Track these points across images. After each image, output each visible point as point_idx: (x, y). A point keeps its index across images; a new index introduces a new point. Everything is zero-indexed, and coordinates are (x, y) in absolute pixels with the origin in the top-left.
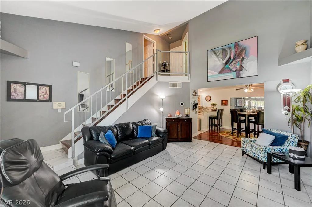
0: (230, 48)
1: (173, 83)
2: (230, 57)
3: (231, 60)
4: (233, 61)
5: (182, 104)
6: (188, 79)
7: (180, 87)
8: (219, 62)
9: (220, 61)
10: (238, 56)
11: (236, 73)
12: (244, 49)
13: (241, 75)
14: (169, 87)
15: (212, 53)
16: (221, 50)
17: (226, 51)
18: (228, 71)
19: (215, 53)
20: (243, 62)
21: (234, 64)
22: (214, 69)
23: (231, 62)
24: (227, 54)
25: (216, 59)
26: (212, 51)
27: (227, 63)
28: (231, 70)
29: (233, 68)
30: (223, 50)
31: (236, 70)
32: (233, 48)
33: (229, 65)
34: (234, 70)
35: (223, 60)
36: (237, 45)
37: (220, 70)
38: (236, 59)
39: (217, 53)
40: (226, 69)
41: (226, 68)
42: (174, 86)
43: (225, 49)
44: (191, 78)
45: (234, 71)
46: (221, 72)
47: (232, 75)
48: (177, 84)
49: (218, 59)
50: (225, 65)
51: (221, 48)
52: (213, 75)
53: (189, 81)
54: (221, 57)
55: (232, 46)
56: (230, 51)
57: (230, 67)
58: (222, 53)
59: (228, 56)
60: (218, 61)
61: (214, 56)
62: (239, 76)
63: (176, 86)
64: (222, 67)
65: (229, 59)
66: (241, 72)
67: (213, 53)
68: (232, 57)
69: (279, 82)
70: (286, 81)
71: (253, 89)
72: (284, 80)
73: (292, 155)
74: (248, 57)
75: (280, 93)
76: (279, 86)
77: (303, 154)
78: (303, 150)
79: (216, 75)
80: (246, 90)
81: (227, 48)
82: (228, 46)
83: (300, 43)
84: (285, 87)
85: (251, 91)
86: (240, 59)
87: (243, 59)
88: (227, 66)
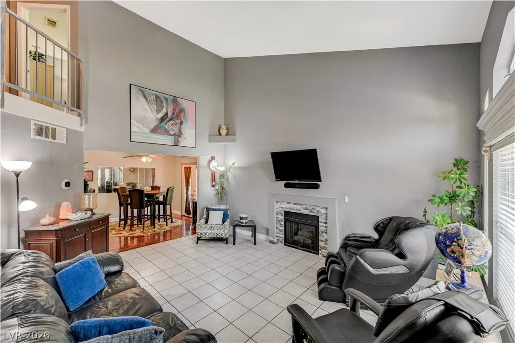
0: (167, 100)
1: (45, 125)
2: (167, 114)
3: (168, 118)
4: (171, 120)
5: (68, 185)
6: (82, 125)
7: (61, 138)
8: (151, 114)
9: (152, 112)
10: (177, 116)
11: (174, 139)
12: (182, 111)
13: (180, 142)
14: (33, 137)
15: (138, 93)
16: (154, 97)
17: (162, 102)
18: (164, 133)
19: (145, 96)
20: (182, 126)
21: (172, 125)
22: (142, 121)
23: (168, 121)
24: (163, 107)
25: (148, 108)
26: (140, 89)
27: (162, 120)
28: (167, 133)
29: (171, 130)
30: (157, 97)
31: (174, 135)
32: (170, 102)
33: (166, 124)
34: (172, 133)
35: (158, 114)
36: (175, 101)
37: (152, 126)
38: (174, 119)
39: (148, 97)
40: (162, 129)
41: (161, 127)
42: (47, 136)
43: (159, 97)
44: (86, 123)
45: (171, 135)
46: (154, 131)
47: (169, 140)
48: (54, 130)
49: (150, 108)
50: (161, 123)
51: (155, 92)
52: (141, 132)
53: (83, 129)
54: (155, 107)
55: (170, 98)
56: (168, 104)
57: (166, 127)
58: (156, 101)
59: (164, 111)
60: (149, 111)
61: (142, 99)
62: (177, 143)
63: (54, 137)
64: (156, 123)
65: (165, 116)
66: (179, 139)
67: (141, 93)
68: (170, 115)
69: (209, 158)
70: (213, 158)
71: (152, 157)
72: (212, 157)
73: (244, 221)
74: (186, 123)
75: (210, 169)
76: (209, 162)
77: (246, 218)
78: (247, 216)
79: (146, 134)
80: (144, 159)
81: (162, 98)
82: (164, 95)
83: (224, 127)
84: (214, 164)
85: (150, 160)
86: (179, 121)
87: (181, 123)
88: (163, 124)
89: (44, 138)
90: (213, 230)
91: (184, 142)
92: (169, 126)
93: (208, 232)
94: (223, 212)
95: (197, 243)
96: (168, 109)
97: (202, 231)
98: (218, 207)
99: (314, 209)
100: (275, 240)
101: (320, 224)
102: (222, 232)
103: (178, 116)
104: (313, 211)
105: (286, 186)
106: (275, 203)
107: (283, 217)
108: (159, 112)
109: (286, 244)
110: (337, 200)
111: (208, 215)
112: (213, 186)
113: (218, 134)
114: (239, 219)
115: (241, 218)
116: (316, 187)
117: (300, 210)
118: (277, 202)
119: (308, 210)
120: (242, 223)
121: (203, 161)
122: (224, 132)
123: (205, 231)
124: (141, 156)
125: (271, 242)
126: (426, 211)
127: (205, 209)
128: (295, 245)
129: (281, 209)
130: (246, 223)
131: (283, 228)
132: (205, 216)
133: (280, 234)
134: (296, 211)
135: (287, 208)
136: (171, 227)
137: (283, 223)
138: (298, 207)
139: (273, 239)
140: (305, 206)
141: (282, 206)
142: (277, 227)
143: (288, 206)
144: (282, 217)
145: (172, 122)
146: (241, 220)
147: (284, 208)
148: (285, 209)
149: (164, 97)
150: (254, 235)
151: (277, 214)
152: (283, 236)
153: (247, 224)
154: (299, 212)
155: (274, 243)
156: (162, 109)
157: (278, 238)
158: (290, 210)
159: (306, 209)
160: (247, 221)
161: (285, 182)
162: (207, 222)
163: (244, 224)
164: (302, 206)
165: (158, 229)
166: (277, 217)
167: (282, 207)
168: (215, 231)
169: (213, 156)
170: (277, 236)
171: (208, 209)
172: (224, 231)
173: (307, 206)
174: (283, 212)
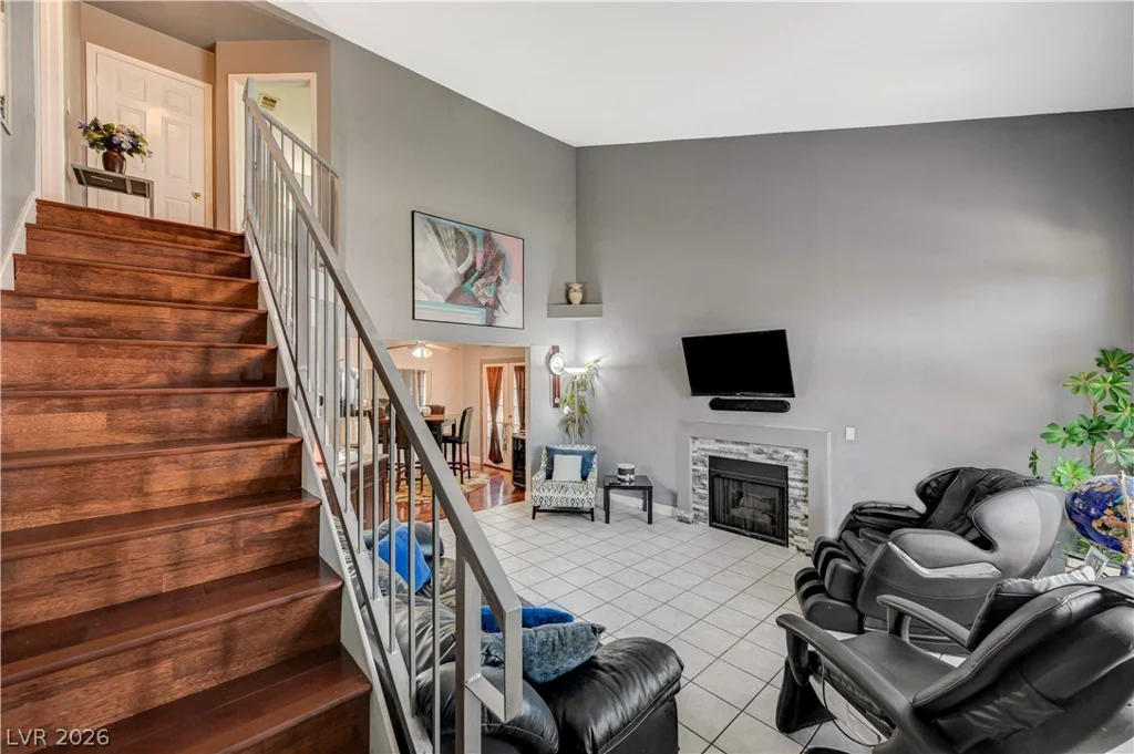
0: (474, 237)
2: (473, 266)
3: (476, 274)
4: (480, 277)
8: (446, 265)
9: (449, 262)
10: (491, 267)
11: (487, 313)
12: (500, 257)
15: (427, 226)
16: (453, 232)
17: (466, 242)
18: (470, 302)
19: (437, 233)
20: (500, 288)
22: (433, 282)
23: (477, 279)
24: (468, 250)
25: (441, 254)
26: (429, 220)
27: (467, 276)
28: (474, 302)
29: (480, 297)
30: (457, 232)
31: (487, 305)
32: (480, 240)
33: (472, 285)
34: (483, 302)
35: (459, 265)
36: (488, 239)
37: (450, 290)
38: (486, 273)
39: (441, 234)
40: (466, 295)
41: (464, 291)
43: (461, 233)
45: (482, 307)
46: (452, 299)
47: (476, 316)
49: (446, 255)
50: (463, 283)
51: (453, 224)
52: (430, 301)
54: (454, 252)
55: (480, 234)
56: (475, 246)
57: (473, 289)
58: (456, 241)
59: (470, 259)
60: (444, 260)
61: (432, 238)
62: (492, 321)
65: (471, 267)
66: (496, 313)
67: (430, 226)
68: (479, 267)
69: (547, 349)
70: (556, 349)
71: (431, 349)
72: (553, 347)
73: (627, 477)
74: (508, 280)
75: (551, 372)
76: (549, 357)
77: (632, 471)
78: (632, 467)
79: (438, 304)
80: (417, 353)
81: (466, 234)
82: (470, 229)
83: (577, 287)
84: (557, 362)
85: (427, 354)
86: (495, 279)
87: (499, 281)
88: (467, 285)
90: (565, 492)
91: (503, 319)
92: (479, 288)
93: (555, 495)
94: (580, 458)
95: (534, 518)
96: (476, 255)
97: (543, 495)
98: (568, 448)
99: (776, 452)
100: (690, 516)
101: (790, 483)
102: (582, 496)
103: (493, 268)
104: (774, 456)
105: (715, 405)
106: (691, 440)
107: (707, 469)
108: (460, 262)
109: (715, 523)
110: (829, 435)
111: (551, 463)
112: (556, 406)
113: (564, 300)
114: (616, 473)
115: (621, 472)
116: (782, 408)
117: (746, 455)
118: (695, 438)
119: (763, 456)
120: (623, 481)
121: (538, 355)
122: (576, 297)
123: (550, 494)
124: (411, 347)
125: (682, 520)
126: (1034, 457)
127: (544, 452)
128: (734, 526)
129: (703, 453)
130: (631, 481)
131: (707, 492)
132: (544, 465)
133: (700, 504)
134: (735, 457)
135: (716, 451)
137: (706, 482)
138: (741, 448)
139: (686, 516)
140: (757, 447)
141: (704, 446)
142: (694, 490)
143: (717, 446)
144: (704, 470)
145: (482, 281)
146: (620, 476)
147: (708, 450)
148: (710, 453)
149: (470, 233)
150: (648, 507)
151: (695, 464)
152: (707, 509)
153: (633, 484)
154: (742, 458)
155: (689, 523)
156: (467, 255)
157: (696, 513)
158: (723, 455)
159: (760, 452)
160: (632, 477)
161: (709, 398)
162: (549, 476)
163: (627, 484)
164: (750, 447)
166: (694, 470)
167: (703, 449)
168: (570, 495)
169: (555, 344)
170: (694, 509)
171: (551, 452)
172: (587, 494)
173: (761, 447)
174: (707, 460)
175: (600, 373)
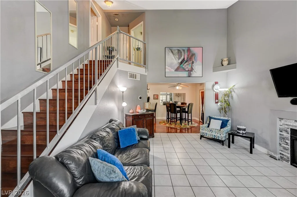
0: (184, 51)
1: (132, 73)
2: (184, 59)
4: (186, 62)
5: (140, 98)
6: (146, 72)
7: (138, 78)
8: (175, 61)
9: (176, 59)
10: (190, 59)
11: (188, 73)
12: (193, 55)
13: (192, 75)
14: (129, 78)
15: (169, 51)
16: (177, 51)
17: (181, 53)
18: (183, 70)
19: (172, 52)
20: (193, 64)
21: (187, 65)
22: (171, 66)
23: (185, 63)
24: (182, 55)
25: (173, 58)
26: (170, 49)
27: (181, 63)
28: (184, 70)
29: (186, 68)
30: (179, 50)
31: (188, 70)
32: (186, 51)
33: (183, 65)
34: (187, 70)
35: (179, 60)
36: (189, 50)
37: (176, 68)
38: (188, 61)
40: (181, 68)
41: (180, 67)
42: (133, 78)
43: (180, 50)
44: (148, 71)
45: (187, 71)
46: (177, 70)
47: (185, 74)
48: (136, 75)
49: (175, 58)
50: (180, 65)
51: (177, 48)
52: (170, 71)
53: (146, 74)
54: (177, 56)
55: (186, 49)
56: (184, 53)
57: (184, 66)
58: (178, 53)
59: (182, 57)
61: (171, 54)
62: (190, 75)
63: (136, 78)
64: (178, 65)
65: (183, 60)
66: (192, 73)
67: (170, 51)
68: (186, 59)
69: (213, 83)
70: (216, 83)
72: (215, 82)
73: (241, 132)
74: (196, 62)
75: (214, 91)
76: (213, 86)
77: (245, 130)
78: (245, 128)
79: (173, 72)
80: (178, 88)
81: (181, 50)
83: (225, 59)
84: (217, 87)
85: (180, 88)
86: (191, 62)
87: (193, 62)
88: (182, 65)
89: (132, 79)
90: (212, 132)
91: (194, 74)
93: (208, 133)
94: (221, 121)
95: (201, 139)
96: (185, 56)
97: (204, 132)
98: (219, 118)
100: (278, 156)
102: (218, 135)
103: (191, 59)
105: (294, 102)
106: (278, 120)
107: (289, 135)
108: (179, 59)
109: (294, 164)
111: (210, 122)
112: (216, 103)
113: (221, 65)
114: (237, 129)
115: (239, 129)
118: (281, 119)
120: (239, 133)
121: (208, 85)
122: (225, 63)
123: (206, 132)
124: (175, 86)
125: (271, 157)
127: (209, 118)
129: (286, 127)
130: (243, 134)
131: (289, 147)
132: (208, 122)
133: (284, 152)
135: (294, 126)
136: (190, 126)
137: (289, 142)
139: (275, 156)
141: (286, 123)
142: (280, 144)
143: (295, 124)
144: (287, 135)
145: (187, 63)
146: (238, 131)
147: (290, 125)
148: (291, 127)
149: (182, 49)
150: (252, 146)
151: (281, 131)
152: (289, 156)
153: (244, 135)
155: (276, 160)
156: (181, 56)
157: (282, 156)
160: (244, 132)
161: (291, 99)
162: (208, 127)
163: (241, 135)
165: (183, 126)
166: (280, 134)
167: (286, 125)
168: (214, 134)
170: (280, 154)
172: (220, 135)
174: (289, 130)
175: (235, 90)
